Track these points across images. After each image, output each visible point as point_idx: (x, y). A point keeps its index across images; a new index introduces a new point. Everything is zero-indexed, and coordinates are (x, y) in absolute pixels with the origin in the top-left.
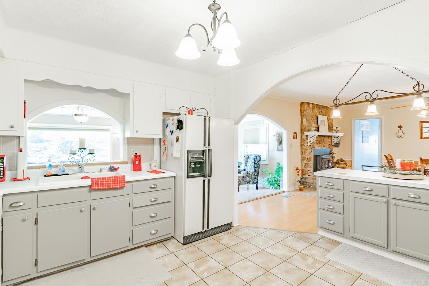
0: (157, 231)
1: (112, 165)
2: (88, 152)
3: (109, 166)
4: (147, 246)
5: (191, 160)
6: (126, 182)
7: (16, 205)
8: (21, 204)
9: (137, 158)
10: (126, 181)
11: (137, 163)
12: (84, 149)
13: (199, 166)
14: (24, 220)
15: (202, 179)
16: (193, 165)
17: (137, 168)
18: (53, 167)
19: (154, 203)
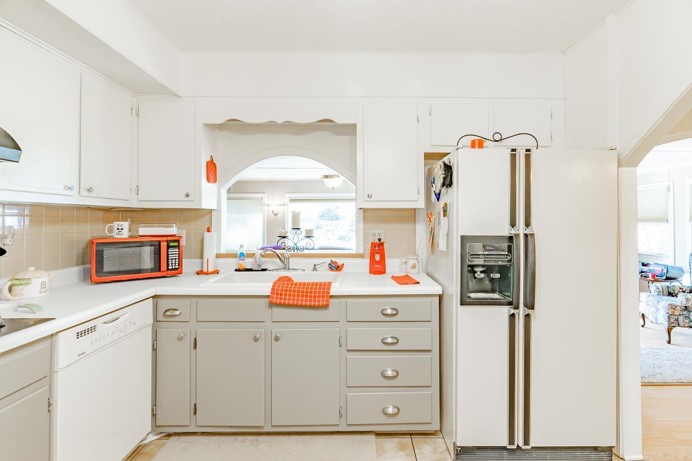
0: (398, 409)
1: (334, 260)
2: (304, 234)
3: (328, 261)
4: (378, 434)
5: (470, 261)
6: (331, 297)
7: (171, 313)
8: (177, 313)
9: (377, 248)
10: (331, 294)
11: (377, 257)
12: (298, 229)
13: (498, 276)
14: (180, 339)
15: (506, 311)
16: (482, 272)
17: (378, 267)
18: (246, 257)
19: (391, 347)
